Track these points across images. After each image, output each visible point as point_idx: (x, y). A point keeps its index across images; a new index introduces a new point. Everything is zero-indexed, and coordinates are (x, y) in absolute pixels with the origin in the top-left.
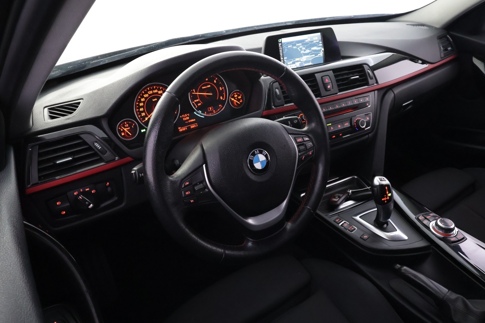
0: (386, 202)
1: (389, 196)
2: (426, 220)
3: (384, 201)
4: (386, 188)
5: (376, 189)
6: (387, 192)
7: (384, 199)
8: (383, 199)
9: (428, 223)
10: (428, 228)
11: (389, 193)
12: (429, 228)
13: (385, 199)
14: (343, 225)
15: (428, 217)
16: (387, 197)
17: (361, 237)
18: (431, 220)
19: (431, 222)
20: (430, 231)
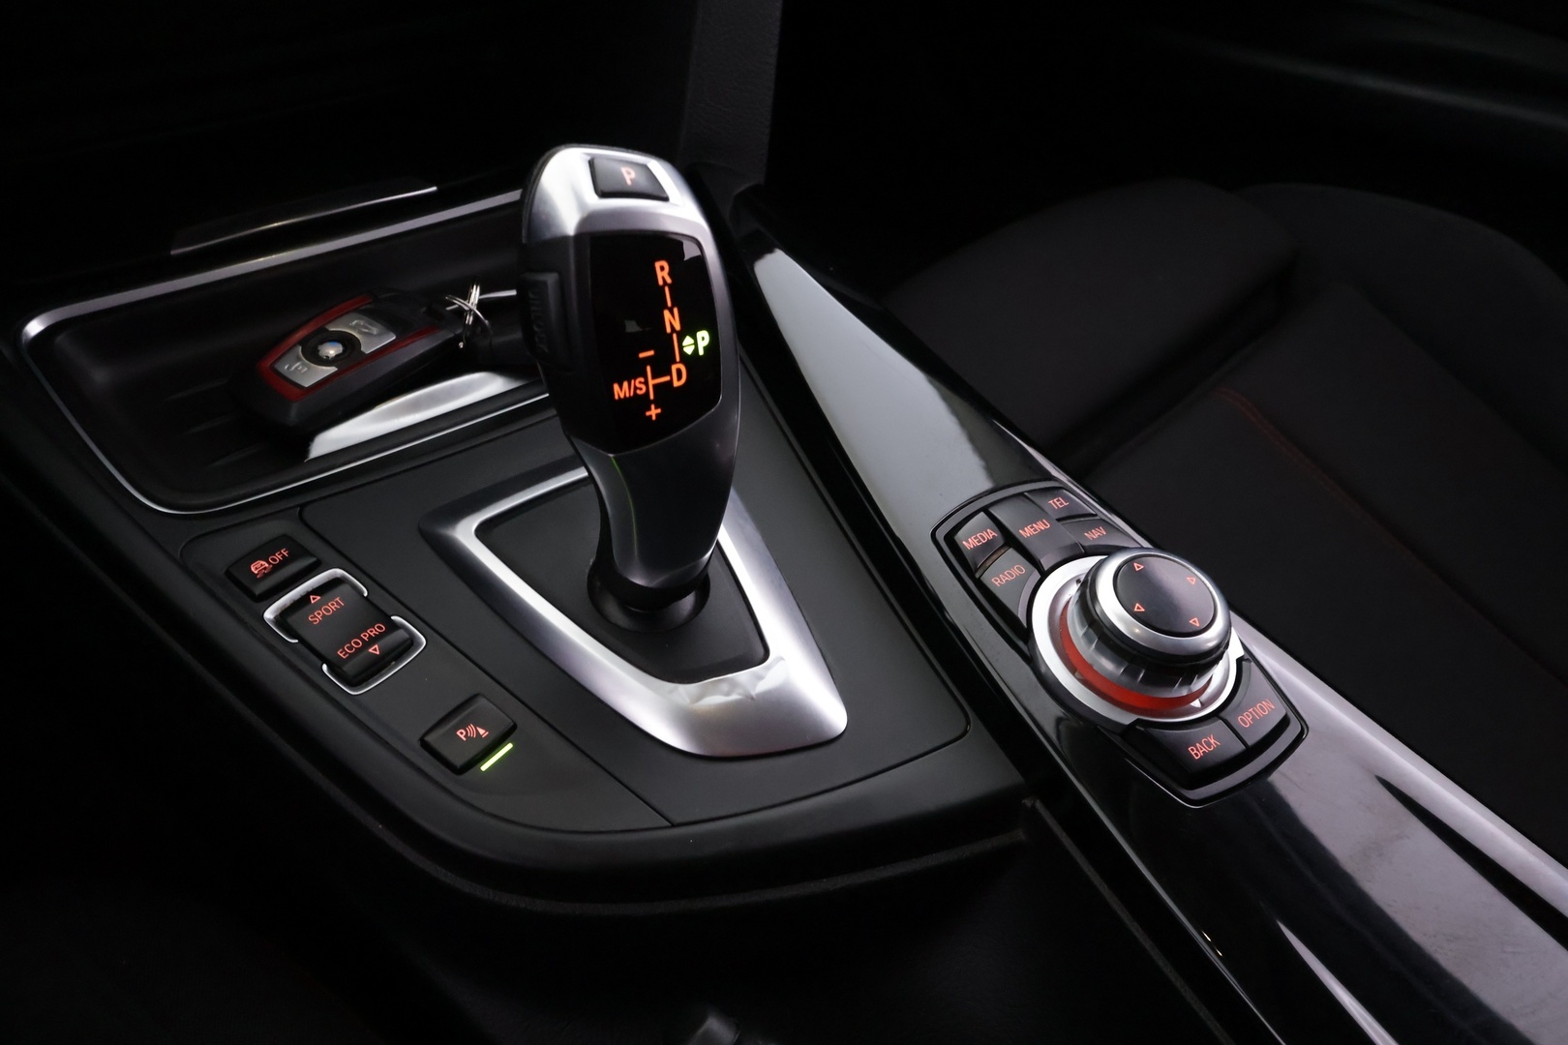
0: (654, 412)
1: (691, 361)
2: (1011, 553)
3: (640, 402)
4: (662, 272)
5: (551, 279)
6: (672, 320)
7: (638, 382)
8: (621, 391)
9: (1021, 581)
10: (1019, 633)
11: (689, 329)
12: (1027, 633)
13: (646, 384)
14: (292, 620)
15: (1026, 533)
16: (662, 366)
17: (429, 739)
18: (1046, 565)
19: (1044, 575)
20: (1032, 659)
